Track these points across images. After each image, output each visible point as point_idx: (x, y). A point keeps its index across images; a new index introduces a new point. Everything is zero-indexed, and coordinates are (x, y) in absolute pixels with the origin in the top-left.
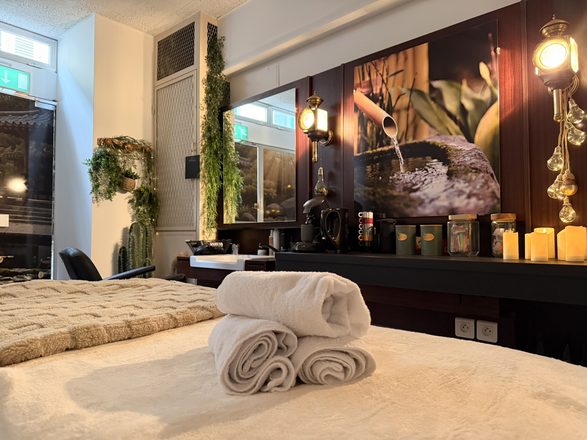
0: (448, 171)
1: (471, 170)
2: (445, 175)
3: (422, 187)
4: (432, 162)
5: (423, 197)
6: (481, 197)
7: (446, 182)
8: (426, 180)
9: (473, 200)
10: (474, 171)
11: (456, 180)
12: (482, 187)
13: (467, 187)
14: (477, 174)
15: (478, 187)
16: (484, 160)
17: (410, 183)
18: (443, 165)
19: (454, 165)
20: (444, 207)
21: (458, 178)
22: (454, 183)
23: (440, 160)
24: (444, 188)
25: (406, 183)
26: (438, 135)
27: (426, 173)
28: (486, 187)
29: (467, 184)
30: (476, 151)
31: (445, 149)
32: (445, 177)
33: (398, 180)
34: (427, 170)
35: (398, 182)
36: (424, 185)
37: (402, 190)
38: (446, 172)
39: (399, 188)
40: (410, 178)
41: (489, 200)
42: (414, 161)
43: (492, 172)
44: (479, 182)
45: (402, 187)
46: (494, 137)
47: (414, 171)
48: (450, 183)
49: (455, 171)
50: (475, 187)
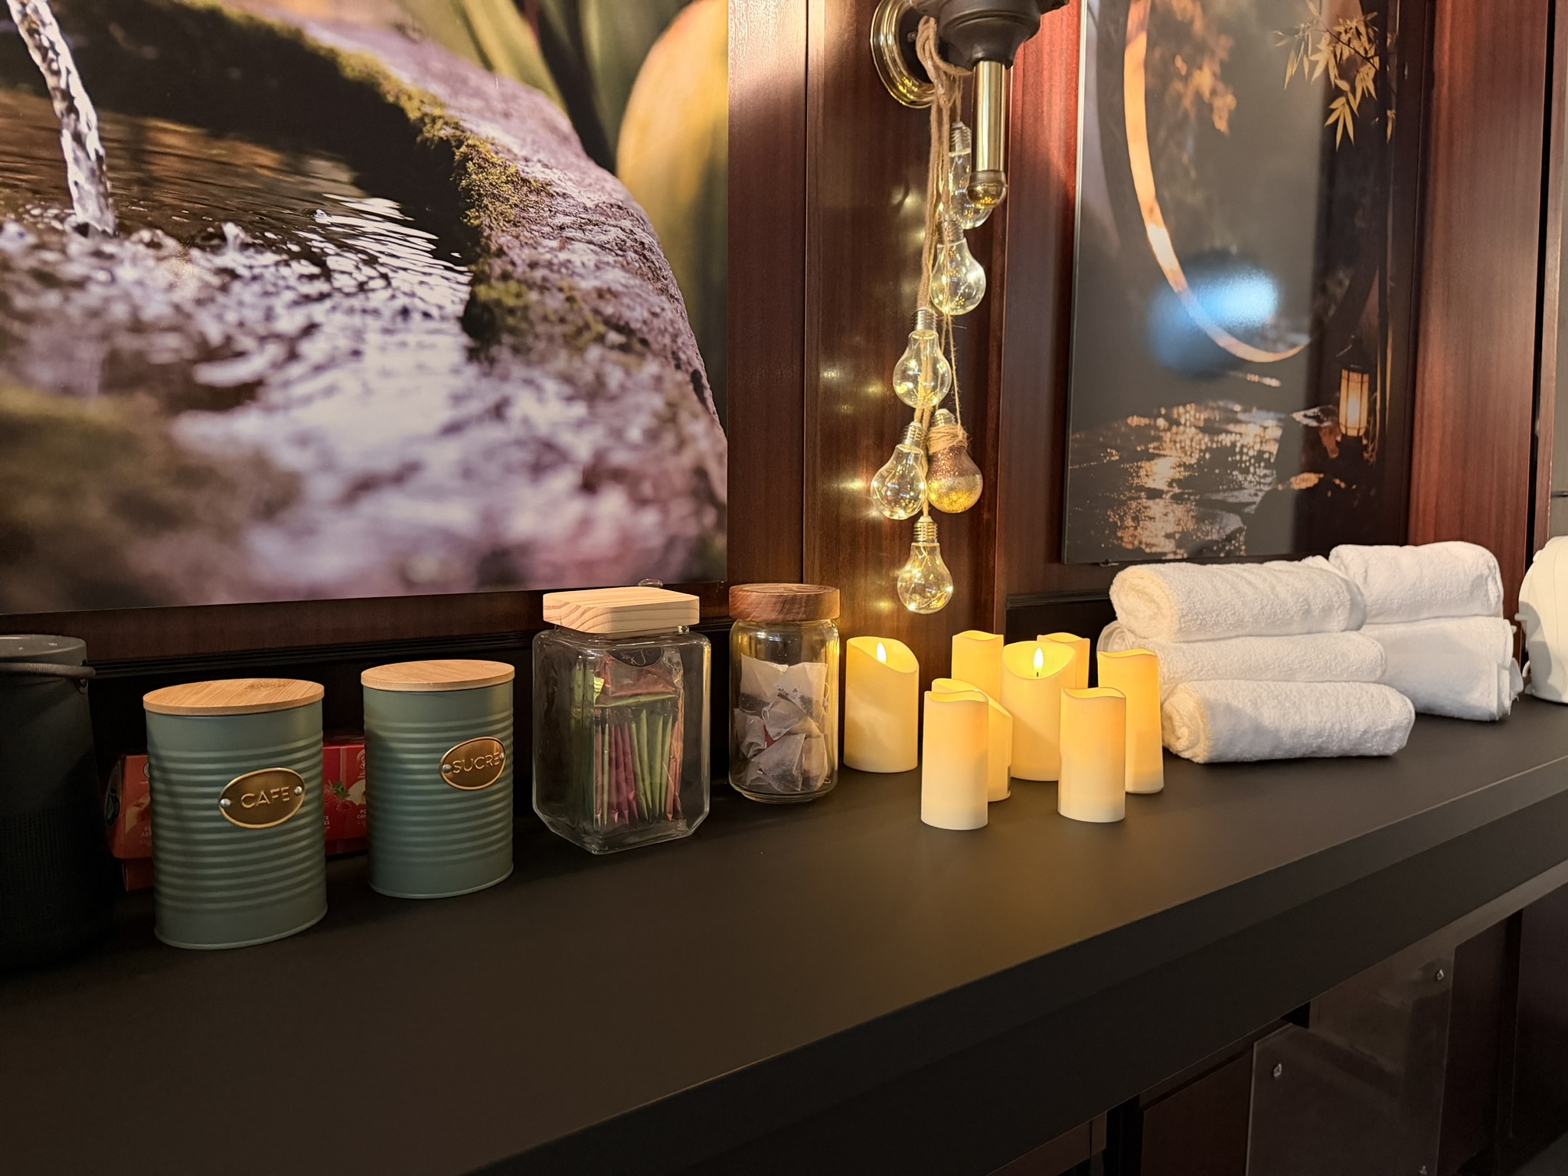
0: (472, 303)
1: (601, 328)
2: (455, 327)
3: (286, 384)
4: (359, 213)
5: (290, 458)
7: (456, 371)
8: (310, 329)
10: (614, 337)
11: (518, 370)
12: (652, 436)
13: (580, 425)
14: (630, 359)
16: (664, 291)
17: (174, 329)
18: (435, 254)
19: (505, 277)
20: (448, 537)
21: (529, 364)
22: (508, 389)
24: (445, 415)
25: (138, 326)
26: (400, 29)
28: (669, 440)
29: (579, 410)
30: (627, 224)
31: (444, 143)
32: (452, 343)
33: (46, 279)
35: (51, 299)
36: (295, 370)
37: (93, 381)
38: (459, 309)
39: (62, 353)
40: (171, 287)
43: (698, 364)
44: (638, 408)
45: (90, 354)
47: (214, 242)
48: (485, 384)
49: (511, 311)
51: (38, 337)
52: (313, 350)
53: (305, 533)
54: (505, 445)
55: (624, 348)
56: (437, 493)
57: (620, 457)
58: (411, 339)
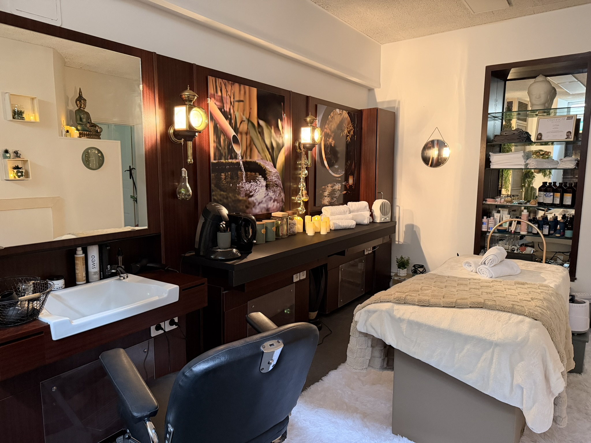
0: (266, 184)
1: (275, 185)
2: (265, 187)
6: (278, 201)
7: (265, 191)
8: (256, 189)
9: (276, 203)
10: (276, 186)
11: (269, 190)
12: (279, 195)
13: (273, 195)
14: (277, 188)
15: (277, 195)
16: (280, 180)
17: (249, 190)
19: (268, 181)
20: (264, 207)
21: (270, 189)
22: (268, 192)
23: (263, 177)
24: (264, 196)
25: (247, 191)
26: (262, 159)
27: (256, 184)
28: (280, 196)
29: (273, 194)
30: (277, 174)
31: (265, 169)
32: (265, 188)
34: (256, 182)
36: (255, 193)
37: (244, 196)
41: (281, 203)
42: (251, 175)
43: (282, 187)
44: (278, 193)
46: (283, 167)
48: (267, 192)
49: (269, 184)
50: (276, 196)
51: (242, 192)
52: (256, 191)
53: (256, 208)
54: (268, 198)
55: (277, 186)
56: (264, 204)
57: (276, 198)
58: (262, 189)
